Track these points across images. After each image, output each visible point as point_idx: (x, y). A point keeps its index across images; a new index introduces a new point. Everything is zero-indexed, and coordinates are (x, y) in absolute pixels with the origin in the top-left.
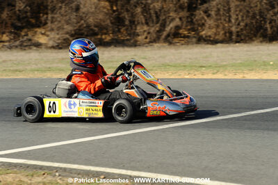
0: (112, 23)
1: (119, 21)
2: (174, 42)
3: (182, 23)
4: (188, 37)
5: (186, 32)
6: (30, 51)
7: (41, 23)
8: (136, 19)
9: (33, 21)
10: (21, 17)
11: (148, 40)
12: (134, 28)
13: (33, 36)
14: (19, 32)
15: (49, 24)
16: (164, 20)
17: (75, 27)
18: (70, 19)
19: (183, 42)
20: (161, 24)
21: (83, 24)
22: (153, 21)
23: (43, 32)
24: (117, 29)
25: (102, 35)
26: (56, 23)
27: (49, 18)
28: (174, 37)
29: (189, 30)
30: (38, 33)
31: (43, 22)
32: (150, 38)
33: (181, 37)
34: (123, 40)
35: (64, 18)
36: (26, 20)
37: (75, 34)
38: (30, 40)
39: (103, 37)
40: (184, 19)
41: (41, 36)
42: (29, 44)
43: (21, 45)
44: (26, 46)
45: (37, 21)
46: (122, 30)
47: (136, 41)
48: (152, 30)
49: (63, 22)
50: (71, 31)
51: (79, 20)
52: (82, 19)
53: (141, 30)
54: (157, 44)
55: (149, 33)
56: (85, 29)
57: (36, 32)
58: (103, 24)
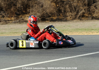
0: (56, 12)
1: (59, 11)
2: (82, 19)
3: (86, 11)
4: (88, 17)
5: (87, 15)
6: (23, 24)
7: (27, 12)
8: (66, 10)
9: (24, 11)
10: (19, 10)
11: (71, 19)
12: (65, 14)
13: (24, 18)
14: (18, 16)
15: (31, 13)
16: (78, 10)
17: (41, 14)
18: (39, 11)
19: (86, 19)
20: (77, 12)
21: (44, 13)
22: (73, 11)
23: (28, 16)
24: (58, 14)
25: (52, 17)
26: (33, 12)
27: (31, 10)
28: (82, 17)
29: (88, 14)
30: (26, 16)
31: (28, 12)
32: (72, 18)
33: (85, 17)
34: (61, 19)
35: (37, 10)
36: (21, 11)
37: (42, 17)
38: (23, 19)
39: (53, 17)
40: (86, 10)
41: (27, 18)
42: (23, 21)
43: (19, 22)
44: (21, 22)
45: (26, 11)
46: (61, 15)
47: (67, 19)
48: (73, 14)
49: (36, 12)
50: (40, 15)
51: (43, 11)
52: (44, 10)
53: (69, 15)
54: (75, 20)
55: (72, 16)
56: (45, 15)
57: (25, 16)
58: (53, 12)
